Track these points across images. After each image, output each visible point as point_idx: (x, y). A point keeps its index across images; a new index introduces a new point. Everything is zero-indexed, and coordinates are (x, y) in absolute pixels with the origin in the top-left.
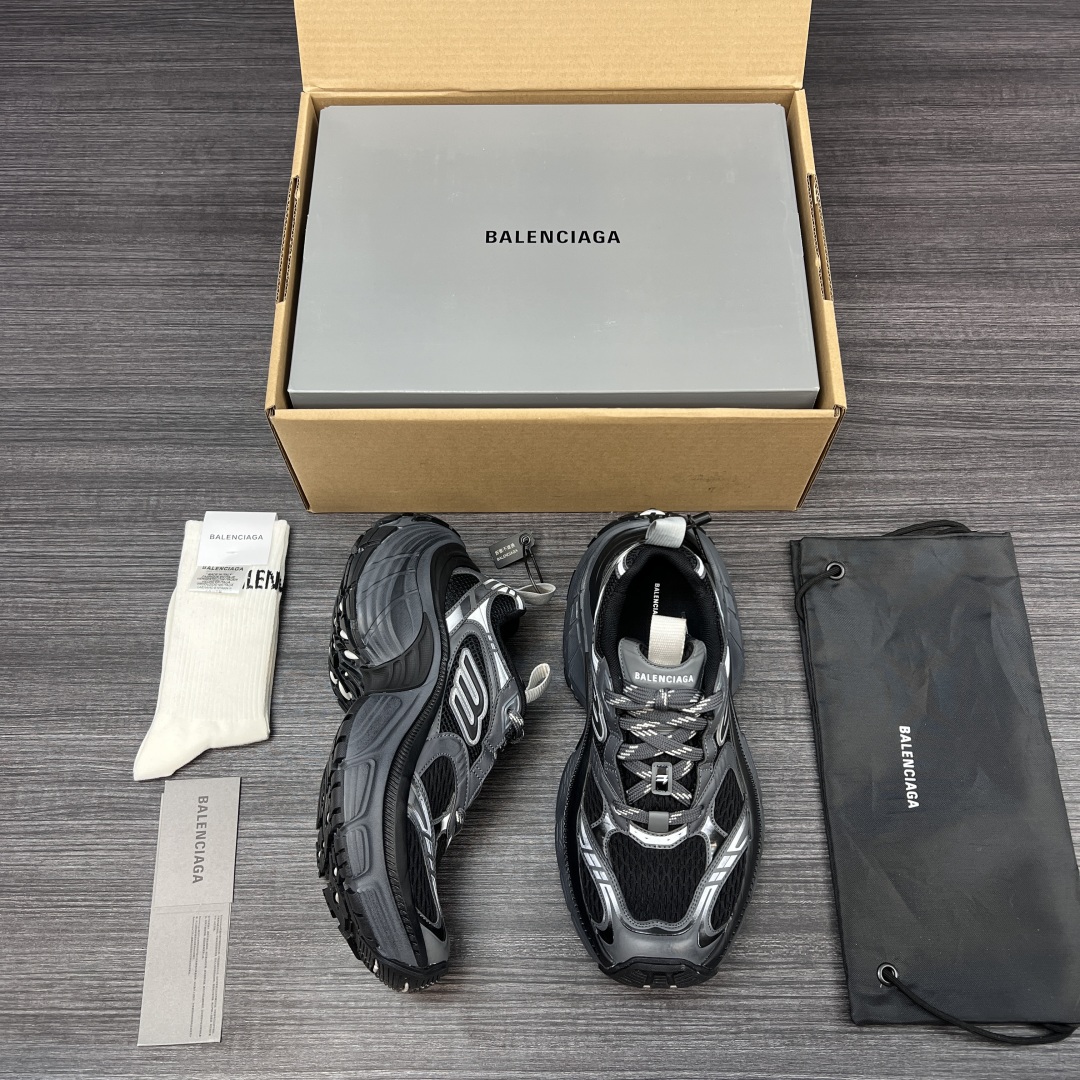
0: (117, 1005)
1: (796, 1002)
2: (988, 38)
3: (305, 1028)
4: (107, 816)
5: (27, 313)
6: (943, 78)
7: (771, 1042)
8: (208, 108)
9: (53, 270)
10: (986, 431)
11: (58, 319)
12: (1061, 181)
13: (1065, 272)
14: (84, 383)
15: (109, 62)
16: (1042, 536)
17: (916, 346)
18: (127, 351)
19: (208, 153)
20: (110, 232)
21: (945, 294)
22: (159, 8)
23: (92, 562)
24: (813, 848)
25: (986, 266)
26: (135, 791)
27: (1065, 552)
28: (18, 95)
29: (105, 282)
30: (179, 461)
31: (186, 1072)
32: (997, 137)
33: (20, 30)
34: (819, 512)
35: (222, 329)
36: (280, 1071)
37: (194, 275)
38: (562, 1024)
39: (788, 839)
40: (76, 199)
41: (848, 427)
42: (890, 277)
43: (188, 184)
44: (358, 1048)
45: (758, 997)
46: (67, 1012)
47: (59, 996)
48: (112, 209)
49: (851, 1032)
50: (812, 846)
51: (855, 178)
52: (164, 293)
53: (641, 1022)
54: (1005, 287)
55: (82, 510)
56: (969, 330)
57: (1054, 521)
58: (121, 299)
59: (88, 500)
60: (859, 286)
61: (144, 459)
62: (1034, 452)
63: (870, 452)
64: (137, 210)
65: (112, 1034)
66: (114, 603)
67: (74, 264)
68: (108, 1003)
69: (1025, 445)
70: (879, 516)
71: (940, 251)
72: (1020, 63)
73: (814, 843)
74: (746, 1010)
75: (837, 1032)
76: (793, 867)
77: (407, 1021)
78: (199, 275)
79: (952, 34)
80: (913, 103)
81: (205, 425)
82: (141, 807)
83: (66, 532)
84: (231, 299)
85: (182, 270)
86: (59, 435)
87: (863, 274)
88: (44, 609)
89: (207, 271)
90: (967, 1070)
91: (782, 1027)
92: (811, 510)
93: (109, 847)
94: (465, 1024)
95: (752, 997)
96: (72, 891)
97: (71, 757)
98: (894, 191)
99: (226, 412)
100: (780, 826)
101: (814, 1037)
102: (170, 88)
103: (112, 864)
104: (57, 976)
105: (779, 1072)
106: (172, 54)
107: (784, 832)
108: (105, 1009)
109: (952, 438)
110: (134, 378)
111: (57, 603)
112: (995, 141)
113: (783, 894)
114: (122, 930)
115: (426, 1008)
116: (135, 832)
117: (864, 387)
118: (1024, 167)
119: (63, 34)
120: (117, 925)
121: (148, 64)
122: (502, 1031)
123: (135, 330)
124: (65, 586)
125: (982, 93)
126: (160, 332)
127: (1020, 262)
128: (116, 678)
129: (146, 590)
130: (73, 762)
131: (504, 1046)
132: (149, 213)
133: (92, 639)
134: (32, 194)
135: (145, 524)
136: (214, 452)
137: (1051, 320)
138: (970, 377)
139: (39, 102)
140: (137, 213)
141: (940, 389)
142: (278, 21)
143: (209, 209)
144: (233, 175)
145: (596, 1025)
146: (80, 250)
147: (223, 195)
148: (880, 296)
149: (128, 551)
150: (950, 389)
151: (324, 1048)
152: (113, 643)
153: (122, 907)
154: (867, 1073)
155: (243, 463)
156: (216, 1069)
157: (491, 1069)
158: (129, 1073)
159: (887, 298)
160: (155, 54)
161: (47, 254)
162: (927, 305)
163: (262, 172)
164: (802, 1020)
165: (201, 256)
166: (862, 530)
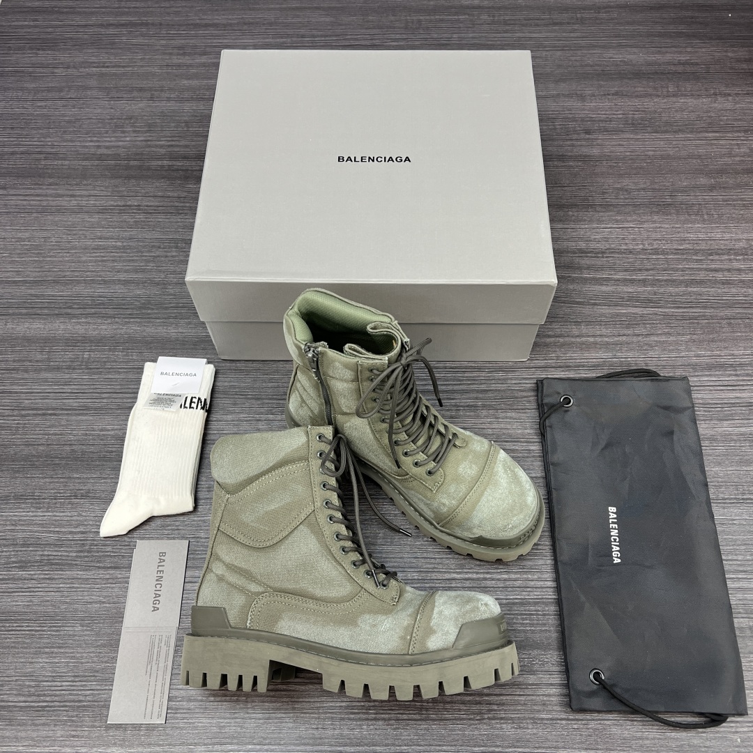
0: (48, 699)
1: (522, 698)
2: (659, 51)
3: (178, 715)
4: (46, 568)
5: (5, 230)
6: (629, 78)
7: (504, 726)
8: (133, 98)
9: (25, 203)
10: (657, 309)
11: (27, 235)
12: (708, 145)
13: (711, 204)
14: (42, 277)
15: (68, 67)
16: (695, 379)
17: (609, 253)
18: (73, 255)
19: (132, 126)
20: (65, 178)
21: (629, 218)
22: (103, 33)
23: (43, 396)
24: (536, 592)
25: (657, 200)
26: (66, 551)
27: (711, 390)
28: (6, 89)
29: (60, 210)
30: (105, 328)
31: (94, 746)
32: (665, 117)
33: (9, 47)
34: (542, 363)
35: (138, 241)
36: (159, 745)
37: (120, 206)
38: (358, 713)
39: (518, 585)
40: (42, 156)
41: (562, 307)
42: (591, 208)
43: (119, 147)
44: (215, 730)
45: (495, 695)
46: (12, 704)
47: (8, 692)
48: (67, 163)
49: (561, 719)
50: (535, 589)
51: (569, 143)
52: (99, 218)
53: (414, 712)
54: (670, 214)
55: (37, 361)
56: (646, 243)
57: (703, 369)
58: (70, 221)
59: (43, 355)
60: (570, 213)
61: (80, 327)
62: (690, 323)
63: (577, 323)
64: (83, 164)
65: (43, 720)
66: (57, 424)
67: (39, 198)
68: (42, 698)
69: (684, 318)
70: (583, 366)
71: (626, 190)
72: (680, 69)
73: (536, 588)
74: (487, 704)
75: (551, 719)
76: (522, 604)
77: (250, 711)
78: (124, 206)
79: (635, 50)
80: (608, 94)
81: (124, 304)
82: (70, 562)
83: (26, 376)
84: (144, 222)
85: (112, 203)
86: (24, 311)
87: (574, 206)
88: (9, 428)
89: (129, 203)
90: (642, 746)
91: (513, 716)
92: (536, 361)
93: (47, 589)
94: (290, 713)
95: (492, 695)
96: (20, 620)
97: (23, 528)
98: (595, 151)
99: (139, 296)
100: (513, 576)
101: (534, 723)
102: (109, 84)
103: (48, 601)
104: (7, 679)
105: (511, 747)
106: (111, 62)
107: (516, 580)
108: (39, 702)
109: (634, 314)
110: (76, 274)
111: (18, 424)
112: (665, 119)
113: (515, 623)
114: (53, 647)
115: (263, 702)
116: (65, 579)
117: (573, 280)
118: (683, 136)
119: (39, 49)
120: (49, 643)
121: (94, 69)
122: (316, 718)
123: (79, 242)
124: (23, 412)
125: (655, 88)
126: (96, 243)
127: (681, 197)
128: (56, 474)
129: (79, 415)
130: (24, 531)
131: (317, 728)
132: (91, 166)
133: (41, 448)
134: (13, 153)
135: (81, 371)
136: (129, 322)
137: (701, 236)
138: (646, 273)
139: (20, 94)
140: (83, 166)
141: (626, 282)
142: (183, 41)
143: (132, 163)
144: (148, 140)
145: (382, 714)
146: (43, 189)
147: (142, 154)
148: (585, 220)
149: (67, 389)
150: (632, 281)
151: (191, 730)
152: (55, 450)
153: (54, 631)
154: (572, 748)
155: (148, 330)
156: (115, 744)
157: (308, 744)
158: (54, 746)
159: (589, 221)
160: (99, 63)
161: (21, 192)
162: (617, 226)
163: (168, 139)
164: (527, 711)
165: (125, 193)
166: (572, 375)
